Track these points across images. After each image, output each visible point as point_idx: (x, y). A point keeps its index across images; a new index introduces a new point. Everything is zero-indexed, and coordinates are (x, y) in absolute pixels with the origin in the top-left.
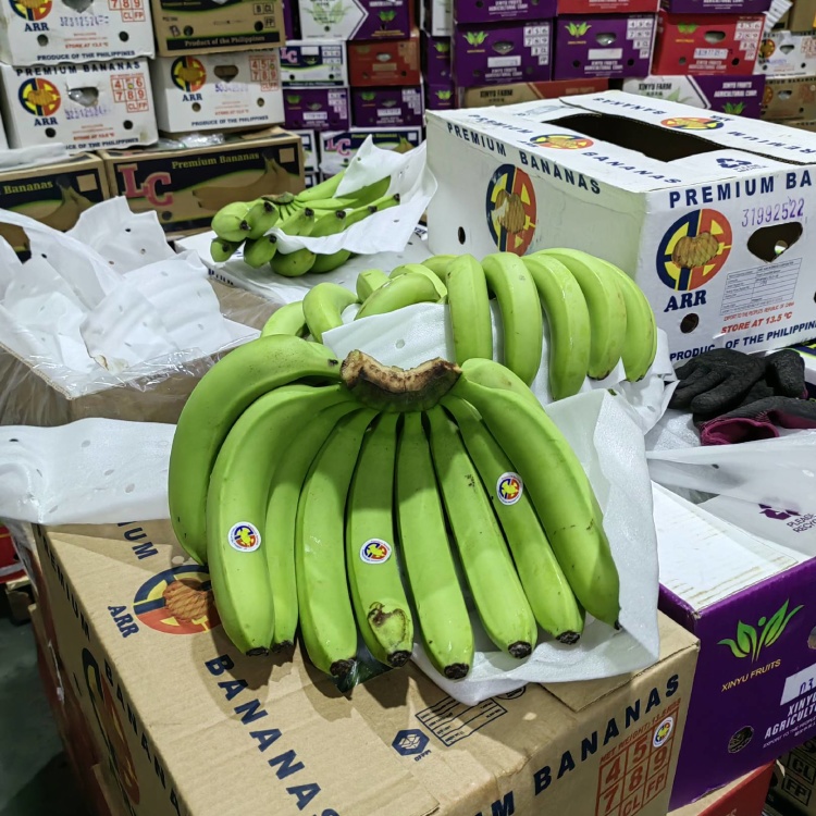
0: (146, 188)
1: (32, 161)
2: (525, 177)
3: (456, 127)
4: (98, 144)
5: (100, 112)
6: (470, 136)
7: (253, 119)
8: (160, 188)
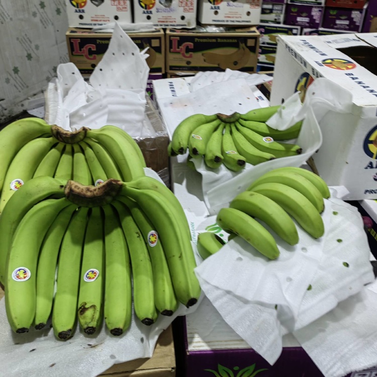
1: (139, 29)
7: (242, 21)
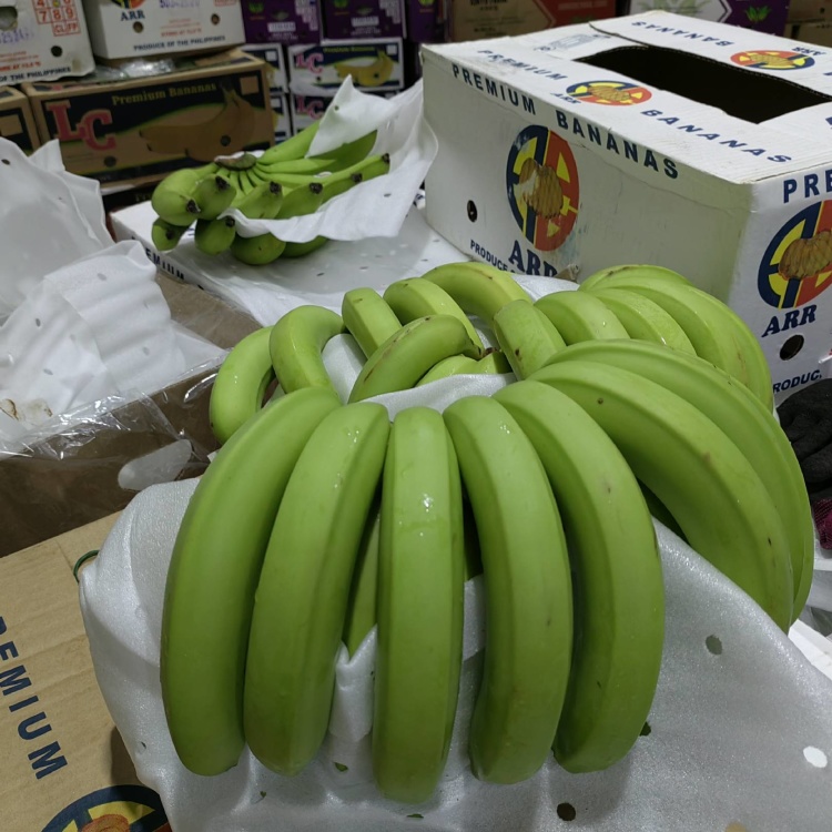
0: (82, 129)
2: (563, 147)
3: (465, 70)
4: (21, 76)
5: (20, 36)
6: (484, 85)
7: (207, 40)
8: (100, 129)
